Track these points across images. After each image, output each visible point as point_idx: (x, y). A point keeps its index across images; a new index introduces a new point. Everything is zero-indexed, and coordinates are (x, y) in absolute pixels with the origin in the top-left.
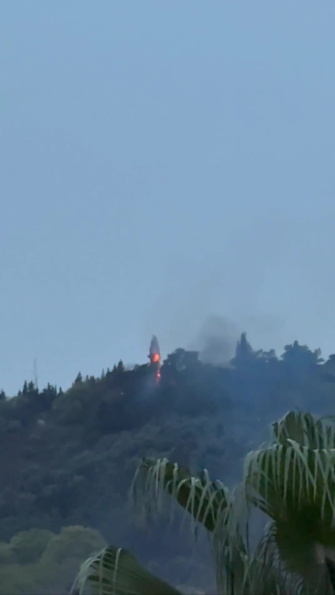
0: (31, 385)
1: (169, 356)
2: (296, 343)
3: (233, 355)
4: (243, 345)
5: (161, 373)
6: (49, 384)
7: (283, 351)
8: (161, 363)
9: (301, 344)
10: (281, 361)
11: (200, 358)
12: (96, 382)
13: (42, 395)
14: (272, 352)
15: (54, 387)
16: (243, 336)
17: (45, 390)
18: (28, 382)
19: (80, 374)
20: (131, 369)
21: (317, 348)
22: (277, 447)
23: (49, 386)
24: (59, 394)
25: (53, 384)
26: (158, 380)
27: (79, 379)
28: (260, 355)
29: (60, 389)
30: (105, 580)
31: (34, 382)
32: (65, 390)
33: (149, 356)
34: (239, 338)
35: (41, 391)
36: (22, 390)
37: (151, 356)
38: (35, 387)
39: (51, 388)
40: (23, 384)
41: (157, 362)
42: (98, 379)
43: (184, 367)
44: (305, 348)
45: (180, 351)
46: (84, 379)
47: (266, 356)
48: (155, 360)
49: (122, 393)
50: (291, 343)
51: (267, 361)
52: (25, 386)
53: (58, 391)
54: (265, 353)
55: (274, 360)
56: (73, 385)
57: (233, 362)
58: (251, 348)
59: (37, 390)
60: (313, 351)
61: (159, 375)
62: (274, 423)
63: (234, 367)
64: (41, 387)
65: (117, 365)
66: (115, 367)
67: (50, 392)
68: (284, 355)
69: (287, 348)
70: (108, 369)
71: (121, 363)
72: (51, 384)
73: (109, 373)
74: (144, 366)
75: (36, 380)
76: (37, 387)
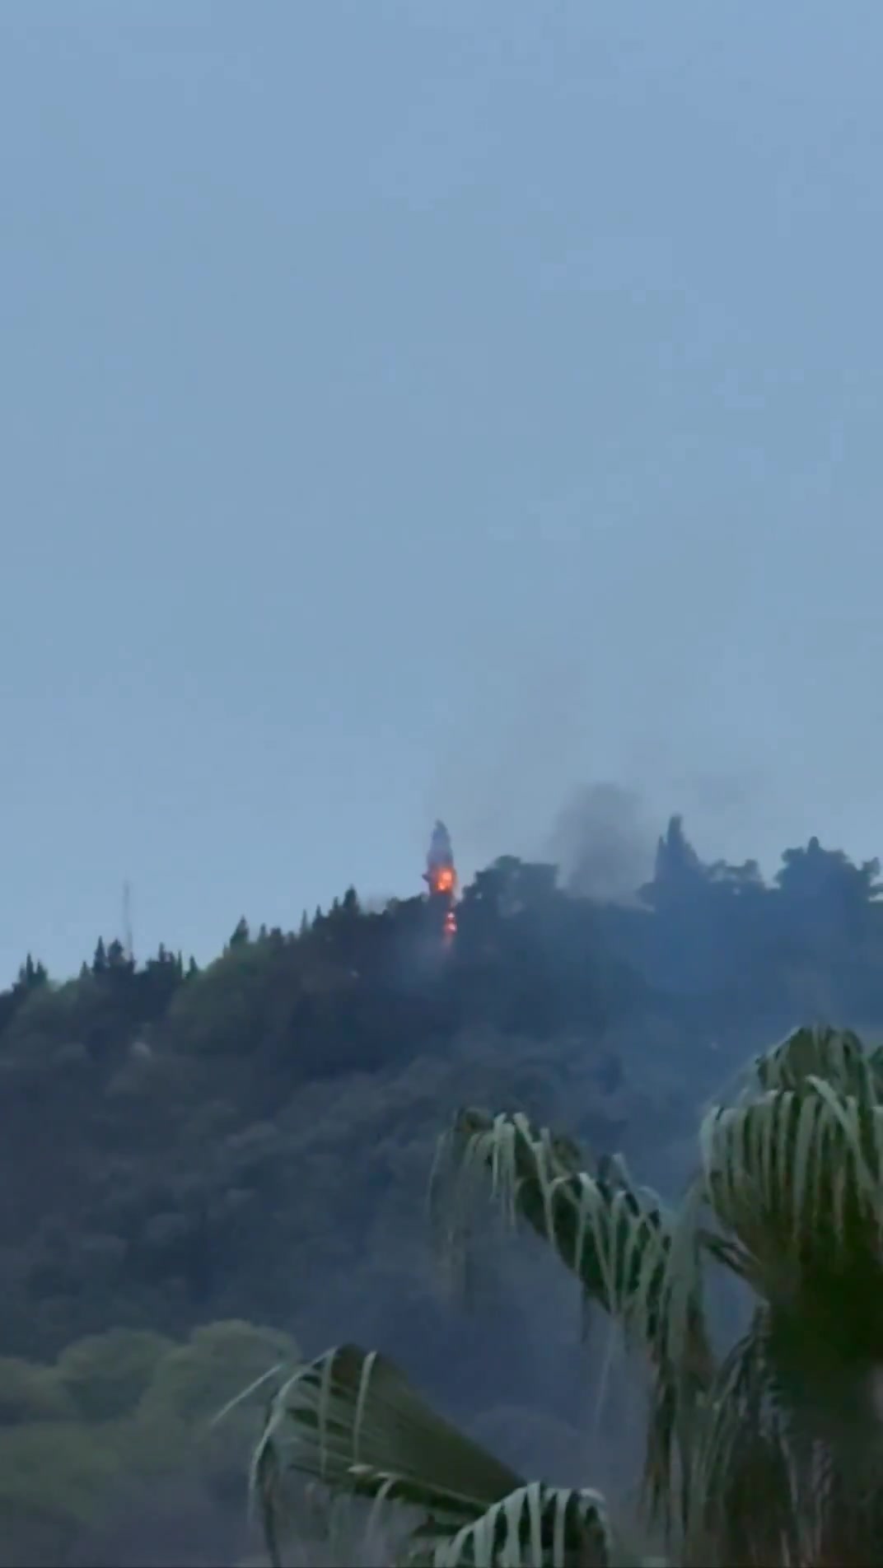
0: (116, 948)
1: (482, 877)
2: (814, 842)
3: (647, 874)
4: (674, 847)
5: (457, 921)
6: (162, 947)
7: (781, 865)
8: (458, 895)
9: (827, 844)
10: (773, 892)
11: (562, 882)
12: (287, 941)
13: (144, 976)
14: (751, 866)
15: (176, 957)
16: (675, 825)
17: (151, 964)
18: (108, 942)
19: (243, 922)
20: (380, 910)
21: (869, 858)
22: (779, 1099)
23: (162, 954)
24: (189, 975)
25: (172, 948)
26: (448, 942)
27: (240, 935)
28: (719, 877)
29: (192, 961)
30: (332, 1426)
31: (123, 943)
32: (203, 964)
33: (426, 877)
34: (664, 830)
35: (140, 966)
36: (90, 964)
37: (431, 878)
38: (126, 956)
39: (168, 959)
40: (94, 947)
41: (448, 894)
42: (291, 934)
43: (517, 907)
44: (838, 857)
45: (507, 863)
46: (253, 936)
47: (734, 877)
48: (442, 887)
49: (355, 974)
50: (803, 843)
51: (737, 891)
52: (100, 952)
53: (186, 967)
54: (733, 869)
55: (754, 891)
56: (225, 951)
57: (647, 892)
58: (693, 855)
59: (131, 964)
60: (859, 866)
61: (452, 927)
62: (757, 1056)
63: (651, 909)
64: (142, 955)
65: (341, 900)
66: (336, 905)
67: (165, 969)
68: (783, 876)
69: (791, 855)
70: (318, 912)
71: (351, 895)
72: (168, 949)
73: (320, 920)
74: (415, 902)
75: (130, 936)
76: (132, 955)
